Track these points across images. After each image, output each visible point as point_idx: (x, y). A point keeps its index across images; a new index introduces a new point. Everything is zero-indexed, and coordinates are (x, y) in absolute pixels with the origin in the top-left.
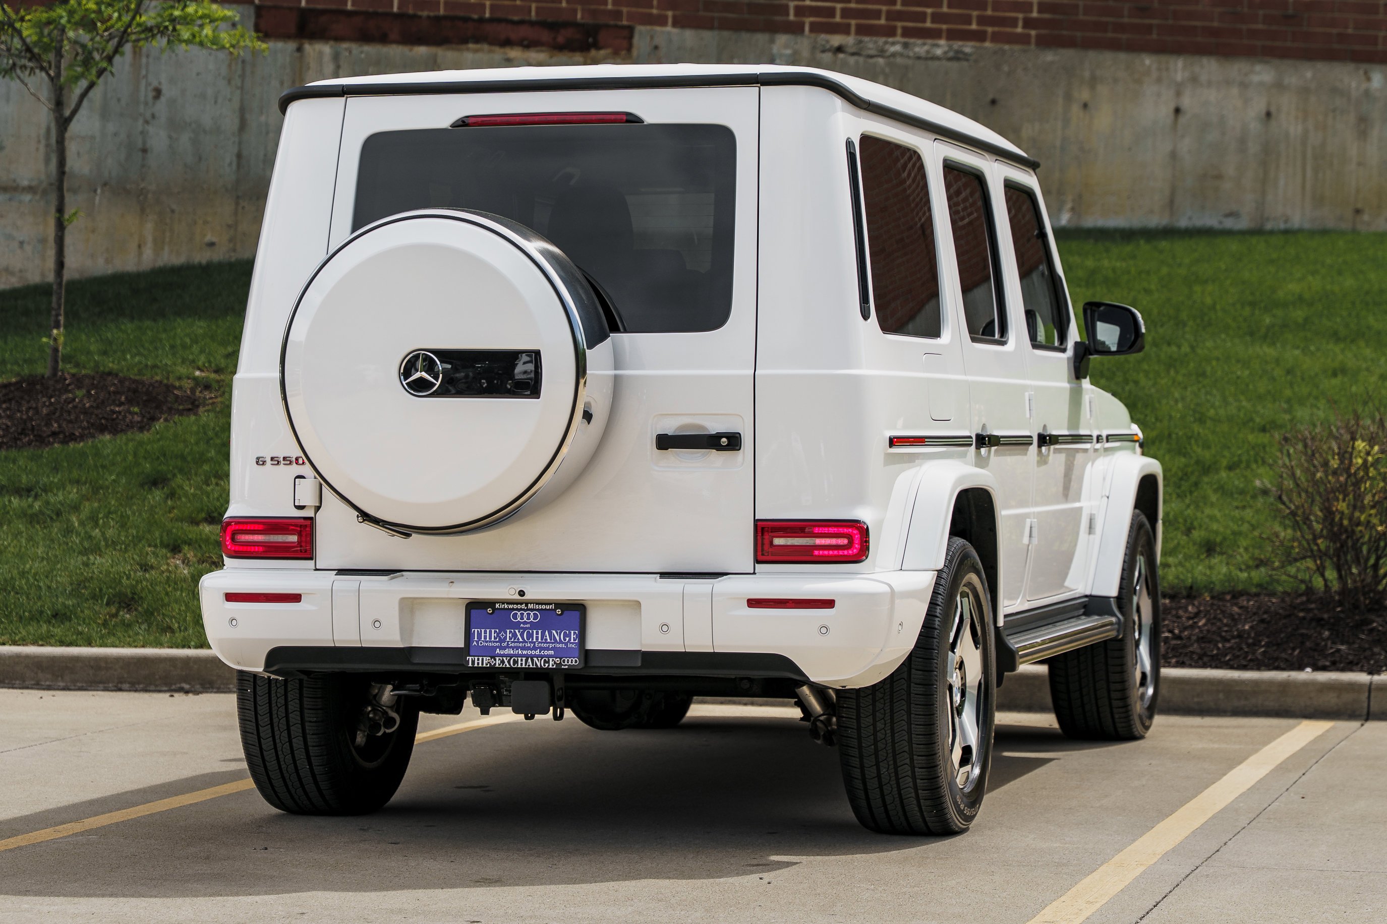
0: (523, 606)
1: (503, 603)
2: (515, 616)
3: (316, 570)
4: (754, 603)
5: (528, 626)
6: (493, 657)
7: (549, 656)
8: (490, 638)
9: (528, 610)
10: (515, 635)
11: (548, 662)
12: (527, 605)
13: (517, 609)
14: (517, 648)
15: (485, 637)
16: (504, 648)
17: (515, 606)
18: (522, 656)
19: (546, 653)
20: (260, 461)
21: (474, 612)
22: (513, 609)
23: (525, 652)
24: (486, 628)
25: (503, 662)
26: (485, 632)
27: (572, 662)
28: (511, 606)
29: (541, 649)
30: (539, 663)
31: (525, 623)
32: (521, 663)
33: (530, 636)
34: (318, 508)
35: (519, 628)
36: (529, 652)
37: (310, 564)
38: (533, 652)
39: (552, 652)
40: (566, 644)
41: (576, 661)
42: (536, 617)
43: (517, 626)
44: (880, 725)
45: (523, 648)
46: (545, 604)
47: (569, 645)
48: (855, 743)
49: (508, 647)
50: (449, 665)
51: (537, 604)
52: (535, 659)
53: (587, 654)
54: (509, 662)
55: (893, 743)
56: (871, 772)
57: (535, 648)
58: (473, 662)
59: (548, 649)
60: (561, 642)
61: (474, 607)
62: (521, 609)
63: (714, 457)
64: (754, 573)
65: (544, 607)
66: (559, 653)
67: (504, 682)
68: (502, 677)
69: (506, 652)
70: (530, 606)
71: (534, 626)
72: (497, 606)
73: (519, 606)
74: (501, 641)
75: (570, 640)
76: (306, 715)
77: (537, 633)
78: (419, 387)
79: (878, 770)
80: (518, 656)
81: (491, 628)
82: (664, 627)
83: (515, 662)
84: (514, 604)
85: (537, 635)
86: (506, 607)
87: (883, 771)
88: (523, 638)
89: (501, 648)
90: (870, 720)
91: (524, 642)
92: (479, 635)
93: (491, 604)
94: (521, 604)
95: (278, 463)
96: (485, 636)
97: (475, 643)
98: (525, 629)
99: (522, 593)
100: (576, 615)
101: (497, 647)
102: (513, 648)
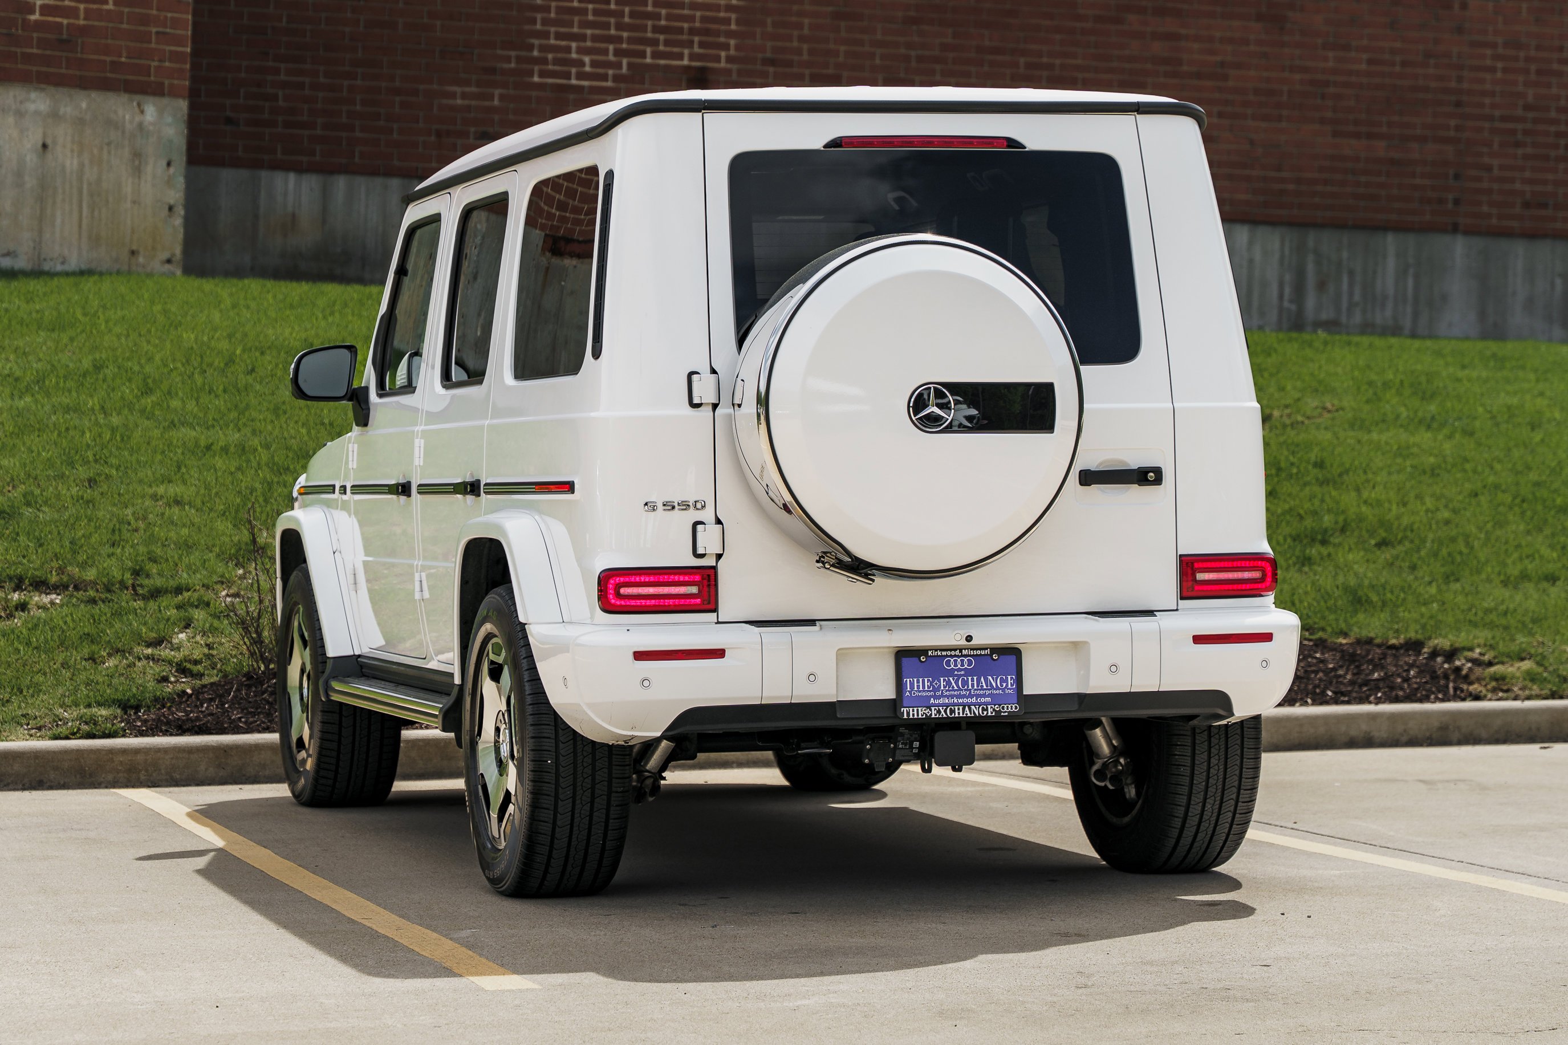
0: (957, 653)
1: (936, 650)
2: (948, 663)
3: (718, 623)
4: (1198, 639)
5: (963, 673)
6: (929, 707)
7: (986, 704)
8: (924, 687)
9: (962, 656)
10: (949, 683)
11: (987, 710)
12: (961, 651)
13: (951, 656)
14: (952, 697)
15: (918, 687)
16: (939, 697)
17: (949, 653)
18: (958, 705)
19: (983, 700)
20: (650, 506)
21: (906, 661)
22: (947, 656)
23: (960, 701)
24: (918, 677)
25: (939, 712)
26: (918, 682)
27: (1013, 708)
28: (944, 653)
29: (978, 696)
30: (977, 711)
31: (959, 670)
32: (959, 712)
33: (965, 683)
34: (719, 556)
35: (953, 676)
36: (965, 700)
37: (712, 616)
38: (969, 700)
39: (989, 699)
40: (1003, 690)
41: (1016, 708)
42: (970, 663)
43: (950, 673)
44: (1214, 761)
45: (959, 697)
46: (980, 649)
47: (1007, 691)
48: (1186, 780)
49: (942, 696)
50: (883, 718)
51: (971, 649)
52: (973, 707)
53: (1026, 700)
54: (945, 711)
55: (1225, 779)
56: (1195, 809)
57: (971, 696)
58: (908, 714)
59: (984, 696)
60: (997, 688)
61: (902, 655)
62: (955, 656)
63: (1134, 492)
64: (1177, 610)
65: (979, 652)
66: (996, 700)
67: (902, 735)
68: (902, 730)
69: (941, 701)
70: (965, 652)
71: (969, 673)
72: (930, 653)
73: (953, 653)
74: (935, 690)
75: (1007, 685)
76: (614, 785)
77: (973, 680)
78: (929, 424)
79: (1204, 806)
80: (954, 705)
81: (923, 677)
82: (1114, 668)
83: (952, 711)
84: (947, 650)
85: (972, 682)
86: (939, 653)
87: (1208, 806)
88: (958, 686)
89: (936, 697)
90: (1205, 756)
91: (959, 689)
92: (912, 685)
93: (922, 652)
94: (955, 650)
95: (673, 508)
96: (917, 685)
97: (908, 694)
98: (959, 676)
99: (969, 638)
100: (1013, 658)
101: (931, 696)
102: (948, 697)
